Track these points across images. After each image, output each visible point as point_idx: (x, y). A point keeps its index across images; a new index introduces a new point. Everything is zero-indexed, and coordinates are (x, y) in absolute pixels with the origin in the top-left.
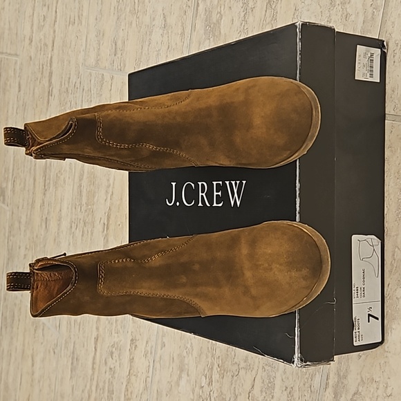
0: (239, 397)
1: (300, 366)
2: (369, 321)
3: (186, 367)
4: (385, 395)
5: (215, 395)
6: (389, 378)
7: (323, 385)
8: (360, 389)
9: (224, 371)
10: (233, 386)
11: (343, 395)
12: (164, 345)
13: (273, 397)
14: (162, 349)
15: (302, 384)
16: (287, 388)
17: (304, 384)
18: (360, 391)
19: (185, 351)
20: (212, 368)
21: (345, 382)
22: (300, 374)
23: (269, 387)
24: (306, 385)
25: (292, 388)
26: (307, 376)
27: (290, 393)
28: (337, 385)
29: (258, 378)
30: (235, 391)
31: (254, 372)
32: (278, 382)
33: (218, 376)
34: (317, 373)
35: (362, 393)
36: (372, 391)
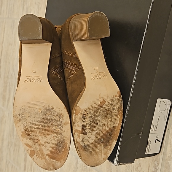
1: (116, 165)
2: (155, 143)
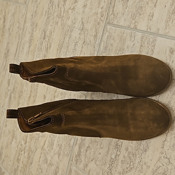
0: (38, 149)
3: (16, 135)
4: (100, 147)
5: (27, 148)
6: (103, 140)
7: (75, 144)
8: (90, 145)
9: (32, 137)
10: (36, 144)
11: (83, 148)
12: (6, 126)
13: (52, 149)
14: (5, 127)
15: (66, 143)
16: (59, 145)
17: (67, 143)
18: (90, 146)
19: (16, 129)
20: (27, 136)
21: (84, 142)
22: (65, 139)
23: (51, 144)
24: (68, 144)
25: (61, 145)
26: (68, 140)
27: (60, 147)
28: (81, 144)
29: (47, 140)
30: (36, 146)
31: (45, 138)
32: (55, 143)
33: (29, 140)
34: (73, 138)
35: (91, 147)
36: (95, 146)
